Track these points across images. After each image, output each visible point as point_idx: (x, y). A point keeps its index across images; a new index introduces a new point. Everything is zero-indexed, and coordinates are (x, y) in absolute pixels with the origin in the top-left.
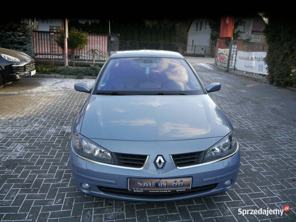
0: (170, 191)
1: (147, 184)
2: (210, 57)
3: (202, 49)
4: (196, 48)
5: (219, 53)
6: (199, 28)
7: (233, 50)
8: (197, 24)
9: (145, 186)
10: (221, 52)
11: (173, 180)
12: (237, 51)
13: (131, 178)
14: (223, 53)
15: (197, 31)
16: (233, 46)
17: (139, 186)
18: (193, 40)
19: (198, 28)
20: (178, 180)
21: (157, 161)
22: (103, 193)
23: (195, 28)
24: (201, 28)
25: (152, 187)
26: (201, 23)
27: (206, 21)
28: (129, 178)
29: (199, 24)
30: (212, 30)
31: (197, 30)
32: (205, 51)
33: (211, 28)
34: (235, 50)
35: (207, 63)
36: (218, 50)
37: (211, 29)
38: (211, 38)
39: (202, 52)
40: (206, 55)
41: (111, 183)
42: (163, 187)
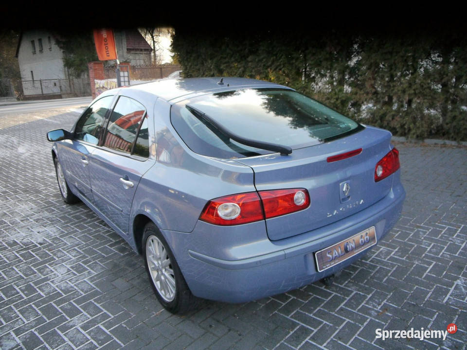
2: (72, 97)
3: (55, 84)
4: (44, 84)
5: (97, 88)
6: (38, 49)
7: (122, 79)
8: (33, 42)
10: (101, 86)
12: (129, 82)
14: (104, 86)
15: (35, 55)
16: (122, 74)
18: (32, 72)
19: (35, 49)
23: (30, 50)
24: (42, 50)
26: (40, 40)
27: (49, 38)
29: (37, 44)
30: (63, 52)
31: (34, 53)
32: (60, 87)
33: (61, 48)
34: (126, 79)
35: (81, 107)
36: (95, 84)
37: (60, 50)
38: (65, 66)
39: (56, 90)
40: (64, 94)
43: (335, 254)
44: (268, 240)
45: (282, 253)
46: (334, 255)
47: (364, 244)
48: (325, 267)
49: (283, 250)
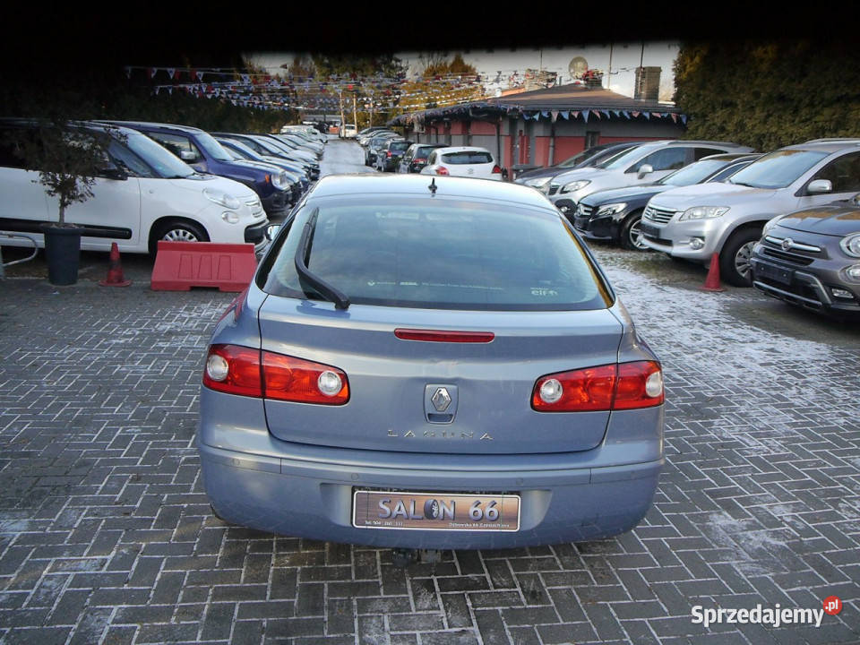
43: (399, 509)
44: (265, 433)
45: (277, 462)
46: (396, 511)
47: (482, 519)
48: (369, 523)
49: (281, 458)
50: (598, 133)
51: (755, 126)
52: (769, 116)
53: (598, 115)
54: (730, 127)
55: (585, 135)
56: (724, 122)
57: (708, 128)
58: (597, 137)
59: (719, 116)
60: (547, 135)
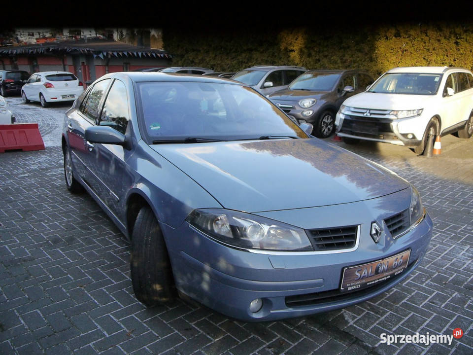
0: (389, 277)
1: (366, 272)
9: (363, 276)
11: (394, 258)
13: (348, 267)
17: (355, 279)
20: (399, 256)
21: (374, 232)
22: (291, 309)
25: (372, 274)
28: (346, 267)
41: (315, 284)
42: (384, 271)
50: (129, 64)
51: (210, 60)
52: (216, 56)
53: (131, 54)
54: (197, 61)
55: (122, 64)
56: (194, 58)
57: (184, 61)
58: (128, 65)
59: (191, 56)
60: (104, 64)
